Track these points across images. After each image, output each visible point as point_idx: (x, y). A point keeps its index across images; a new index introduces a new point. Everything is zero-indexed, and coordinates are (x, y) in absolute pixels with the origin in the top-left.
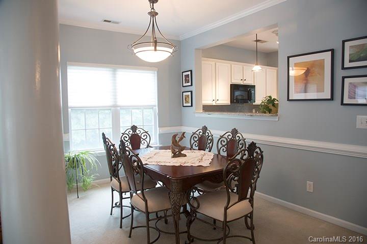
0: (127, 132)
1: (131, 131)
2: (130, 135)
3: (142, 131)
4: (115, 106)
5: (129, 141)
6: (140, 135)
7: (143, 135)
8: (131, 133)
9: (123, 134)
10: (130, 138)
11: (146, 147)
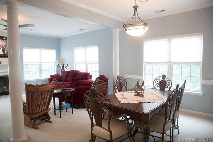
0: (158, 79)
1: (162, 78)
2: (160, 81)
3: (168, 79)
4: (169, 62)
5: (159, 84)
6: (166, 81)
7: (168, 82)
8: (161, 79)
9: (156, 79)
10: (160, 83)
11: (168, 89)
